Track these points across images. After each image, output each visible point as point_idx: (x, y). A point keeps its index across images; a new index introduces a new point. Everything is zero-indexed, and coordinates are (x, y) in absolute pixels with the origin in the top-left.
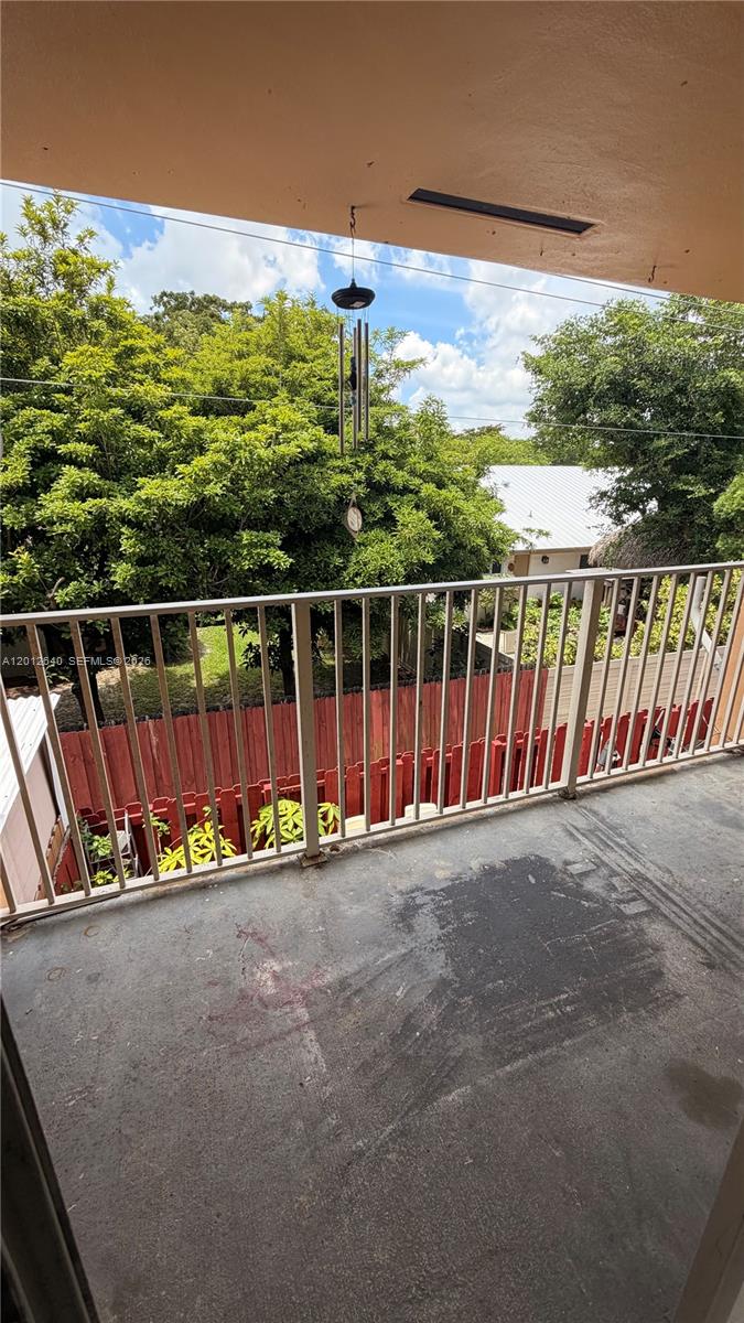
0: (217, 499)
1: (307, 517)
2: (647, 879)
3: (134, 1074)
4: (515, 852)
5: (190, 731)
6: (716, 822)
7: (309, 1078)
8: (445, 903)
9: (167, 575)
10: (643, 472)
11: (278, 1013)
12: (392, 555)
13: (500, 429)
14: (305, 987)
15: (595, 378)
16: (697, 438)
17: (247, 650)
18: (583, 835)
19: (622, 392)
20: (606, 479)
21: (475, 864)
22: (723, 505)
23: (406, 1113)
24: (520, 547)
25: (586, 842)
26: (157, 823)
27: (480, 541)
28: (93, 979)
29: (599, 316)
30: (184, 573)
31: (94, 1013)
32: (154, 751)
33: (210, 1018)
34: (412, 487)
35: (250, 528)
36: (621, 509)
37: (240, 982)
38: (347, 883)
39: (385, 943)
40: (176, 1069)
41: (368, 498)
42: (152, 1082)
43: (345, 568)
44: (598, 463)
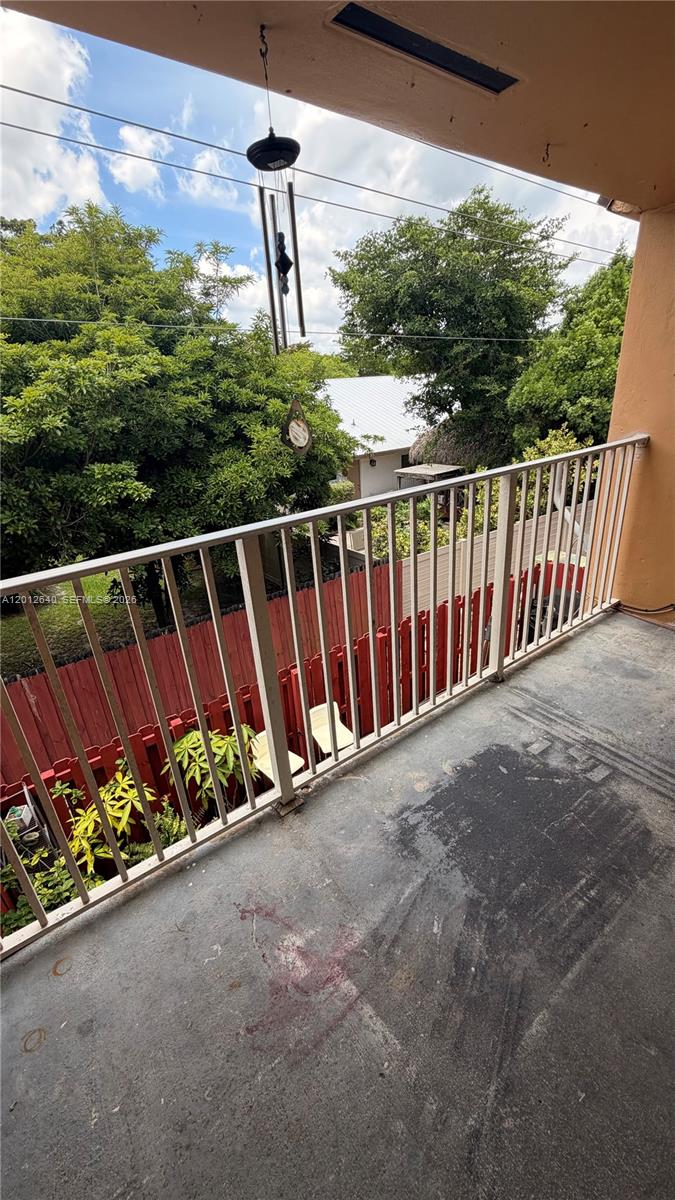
0: (59, 433)
1: (158, 443)
2: (596, 744)
3: (184, 1140)
4: (476, 746)
5: (71, 682)
6: (622, 676)
7: (386, 1064)
8: (437, 816)
9: (13, 522)
10: (449, 375)
11: (322, 997)
12: (250, 473)
13: (309, 346)
14: (338, 955)
15: (397, 292)
16: (486, 343)
17: (112, 587)
18: (527, 714)
19: (421, 305)
20: (416, 385)
21: (447, 768)
22: (515, 400)
23: (500, 1065)
24: (359, 452)
25: (531, 720)
26: (69, 791)
27: (330, 451)
28: (86, 1030)
29: (393, 233)
30: (33, 517)
31: (102, 1076)
32: (34, 709)
33: (249, 1030)
34: (258, 404)
35: (100, 462)
36: (432, 411)
37: (266, 973)
38: (333, 821)
39: (398, 877)
40: (233, 1112)
41: (216, 418)
42: (210, 1142)
43: (205, 491)
44: (408, 371)
